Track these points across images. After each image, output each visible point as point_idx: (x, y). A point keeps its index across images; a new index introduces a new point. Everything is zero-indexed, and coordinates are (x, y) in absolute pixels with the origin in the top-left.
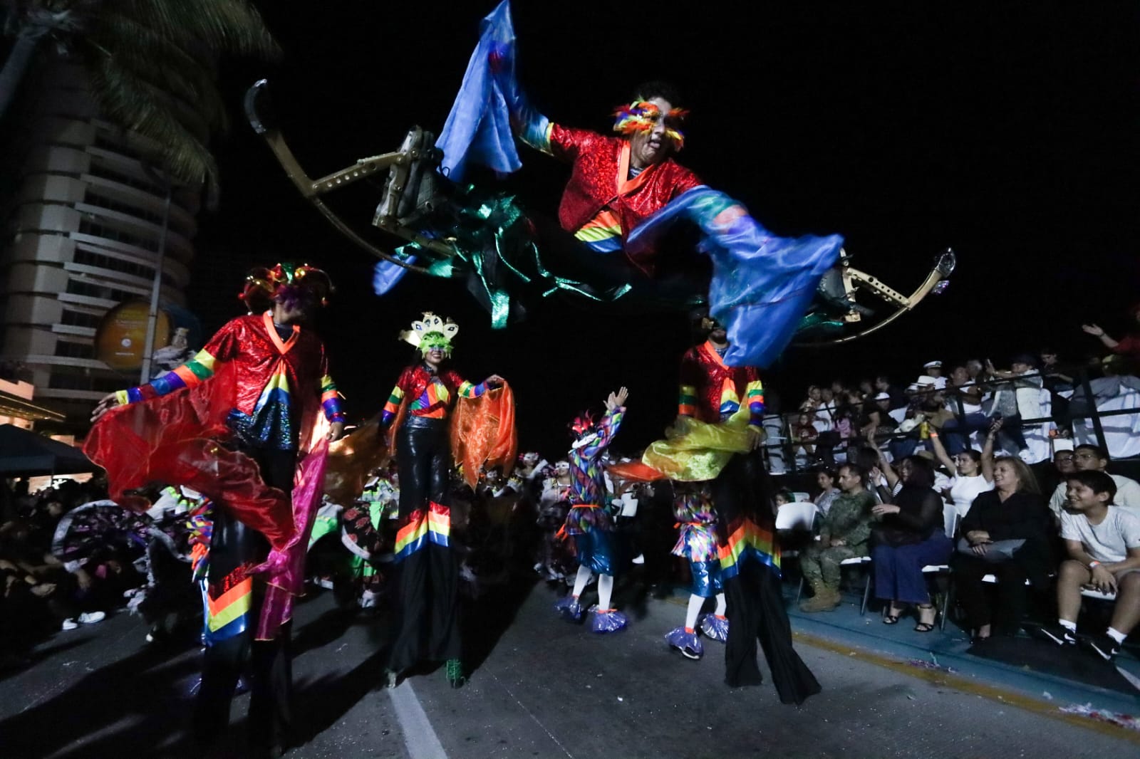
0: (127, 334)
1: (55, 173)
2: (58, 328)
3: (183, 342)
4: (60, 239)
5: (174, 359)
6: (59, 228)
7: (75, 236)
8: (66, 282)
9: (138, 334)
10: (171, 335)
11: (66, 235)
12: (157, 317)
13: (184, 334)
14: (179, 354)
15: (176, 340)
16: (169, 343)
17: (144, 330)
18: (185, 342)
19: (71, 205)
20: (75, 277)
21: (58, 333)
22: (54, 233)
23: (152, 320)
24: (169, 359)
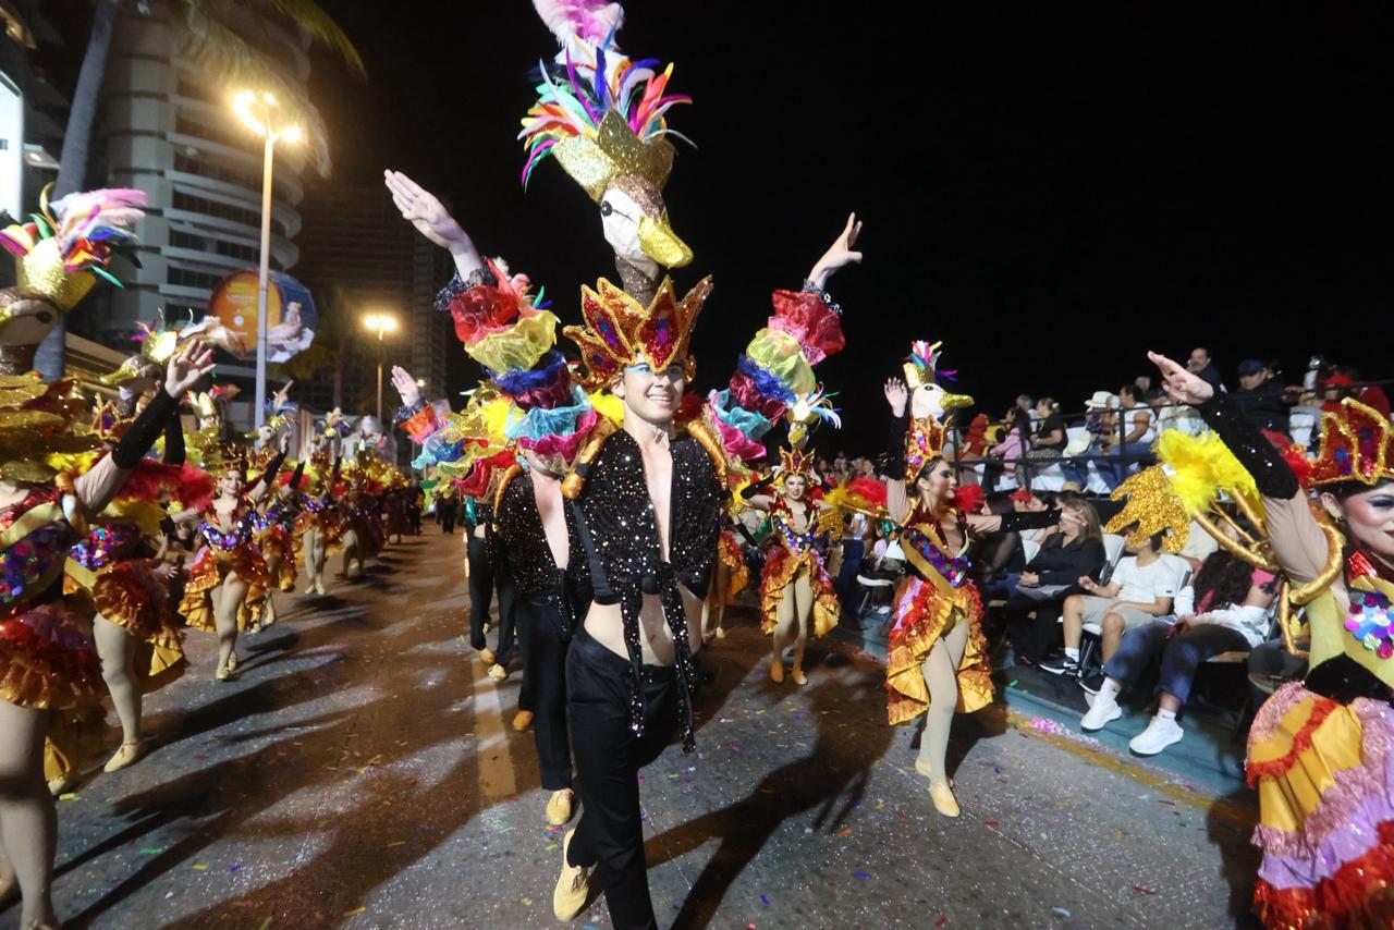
0: (239, 311)
1: (139, 94)
2: (165, 288)
3: (296, 319)
4: (155, 179)
5: (289, 339)
6: (152, 165)
7: (172, 175)
8: (167, 232)
9: (250, 311)
10: (284, 310)
11: (161, 174)
12: (267, 290)
13: (296, 310)
14: (294, 333)
15: (289, 315)
16: (282, 319)
17: (256, 308)
18: (299, 318)
19: (162, 136)
20: (178, 227)
21: (166, 295)
22: (147, 172)
23: (263, 294)
24: (283, 339)
